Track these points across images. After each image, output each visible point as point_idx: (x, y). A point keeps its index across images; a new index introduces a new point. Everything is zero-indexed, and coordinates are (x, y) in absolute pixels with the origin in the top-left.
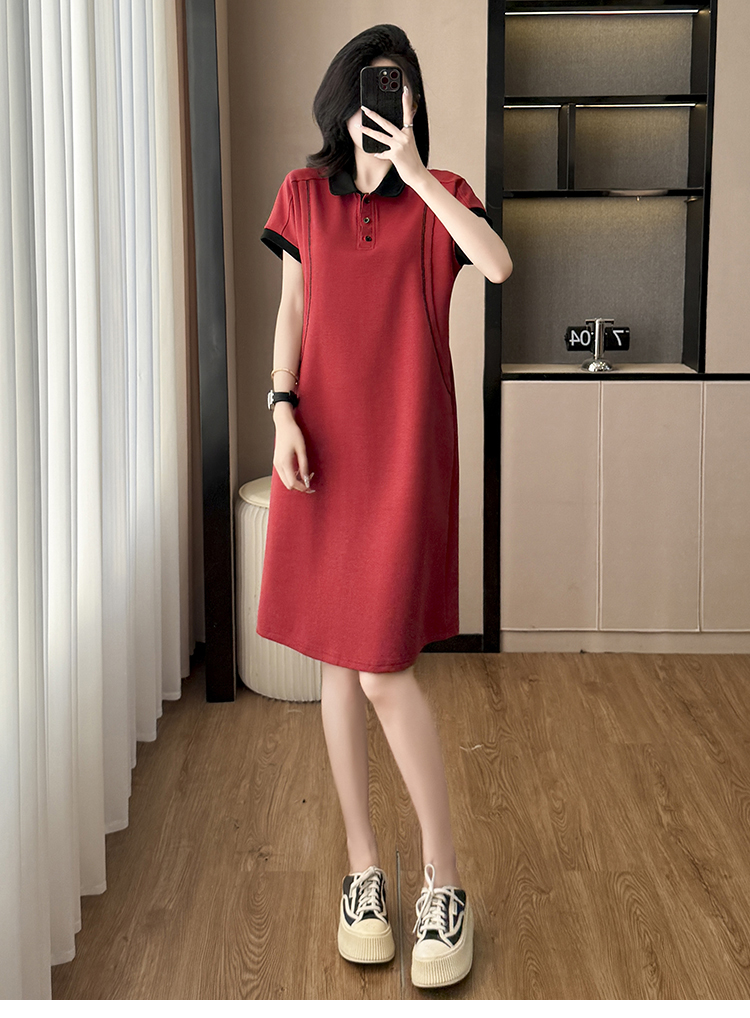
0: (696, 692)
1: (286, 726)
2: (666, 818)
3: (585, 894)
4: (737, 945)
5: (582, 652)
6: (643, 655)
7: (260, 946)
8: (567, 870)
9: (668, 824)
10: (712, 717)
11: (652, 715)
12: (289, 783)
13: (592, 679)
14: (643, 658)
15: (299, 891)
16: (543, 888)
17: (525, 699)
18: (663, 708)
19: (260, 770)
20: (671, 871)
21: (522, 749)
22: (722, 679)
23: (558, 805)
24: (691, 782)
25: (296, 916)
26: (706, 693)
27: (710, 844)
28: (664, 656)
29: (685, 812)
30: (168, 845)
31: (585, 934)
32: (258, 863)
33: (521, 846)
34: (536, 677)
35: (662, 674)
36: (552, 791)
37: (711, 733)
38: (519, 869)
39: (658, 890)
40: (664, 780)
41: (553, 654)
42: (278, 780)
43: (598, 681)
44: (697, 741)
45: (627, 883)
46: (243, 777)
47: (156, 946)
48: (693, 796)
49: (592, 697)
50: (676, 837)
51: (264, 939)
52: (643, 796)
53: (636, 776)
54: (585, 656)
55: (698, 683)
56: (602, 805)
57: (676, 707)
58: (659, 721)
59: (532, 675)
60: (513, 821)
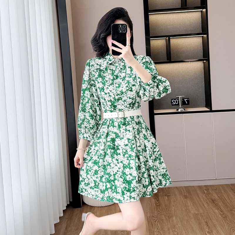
0: (215, 196)
6: (200, 186)
10: (221, 204)
11: (203, 204)
14: (200, 187)
17: (166, 201)
18: (206, 202)
21: (165, 217)
22: (223, 192)
23: (176, 233)
24: (215, 224)
26: (218, 196)
28: (206, 186)
29: (214, 233)
34: (169, 195)
35: (206, 192)
36: (174, 229)
37: (220, 208)
40: (208, 224)
41: (174, 187)
43: (187, 195)
44: (216, 211)
48: (216, 228)
49: (186, 200)
52: (202, 229)
53: (199, 223)
55: (216, 194)
56: (189, 232)
57: (210, 201)
58: (206, 206)
59: (168, 194)
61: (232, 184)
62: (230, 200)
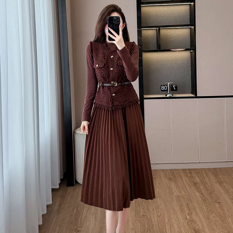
0: (197, 180)
2: (188, 217)
6: (184, 169)
9: (189, 219)
10: (202, 187)
11: (186, 187)
13: (170, 177)
18: (189, 185)
19: (79, 206)
22: (205, 176)
23: (159, 214)
24: (195, 206)
26: (200, 180)
28: (189, 169)
29: (193, 215)
33: (148, 226)
34: (155, 177)
35: (189, 175)
36: (158, 210)
37: (201, 191)
40: (188, 206)
42: (84, 208)
43: (172, 177)
44: (197, 194)
46: (75, 208)
48: (196, 210)
49: (170, 182)
50: (190, 222)
52: (182, 211)
53: (180, 205)
56: (171, 213)
57: (192, 184)
58: (188, 188)
60: (146, 219)
61: (214, 168)
62: (210, 183)
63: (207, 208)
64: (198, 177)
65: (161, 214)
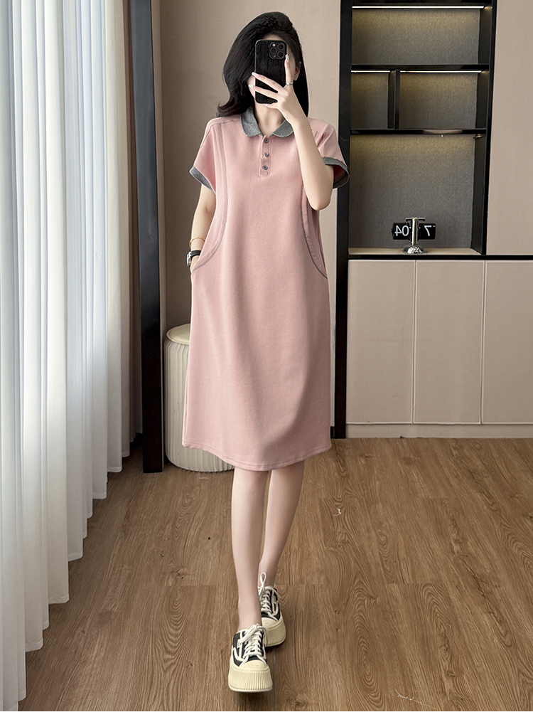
0: (477, 464)
1: (198, 488)
2: (456, 548)
3: (400, 600)
4: (502, 632)
5: (401, 437)
6: (443, 439)
7: (177, 636)
8: (389, 583)
9: (458, 552)
10: (488, 481)
11: (448, 480)
12: (200, 526)
13: (408, 456)
14: (442, 441)
15: (204, 598)
16: (372, 595)
17: (362, 469)
18: (456, 475)
19: (179, 518)
20: (459, 583)
21: (359, 501)
22: (496, 455)
23: (383, 539)
24: (473, 523)
25: (202, 615)
26: (484, 464)
27: (486, 564)
28: (456, 440)
29: (469, 544)
30: (114, 569)
31: (400, 626)
32: (176, 580)
33: (357, 567)
34: (370, 454)
35: (455, 452)
36: (379, 530)
37: (488, 491)
38: (356, 583)
39: (450, 596)
40: (456, 522)
41: (381, 439)
42: (192, 524)
43: (412, 457)
44: (478, 496)
45: (429, 591)
46: (168, 522)
47: (105, 636)
48: (475, 533)
49: (407, 467)
50: (463, 560)
51: (180, 631)
52: (441, 534)
53: (436, 520)
54: (403, 440)
55: (480, 458)
56: (413, 539)
57: (464, 474)
58: (453, 483)
59: (367, 453)
60: (352, 550)
61: (518, 440)
62: (510, 473)
63: (504, 529)
64: (479, 457)
65: (387, 540)
